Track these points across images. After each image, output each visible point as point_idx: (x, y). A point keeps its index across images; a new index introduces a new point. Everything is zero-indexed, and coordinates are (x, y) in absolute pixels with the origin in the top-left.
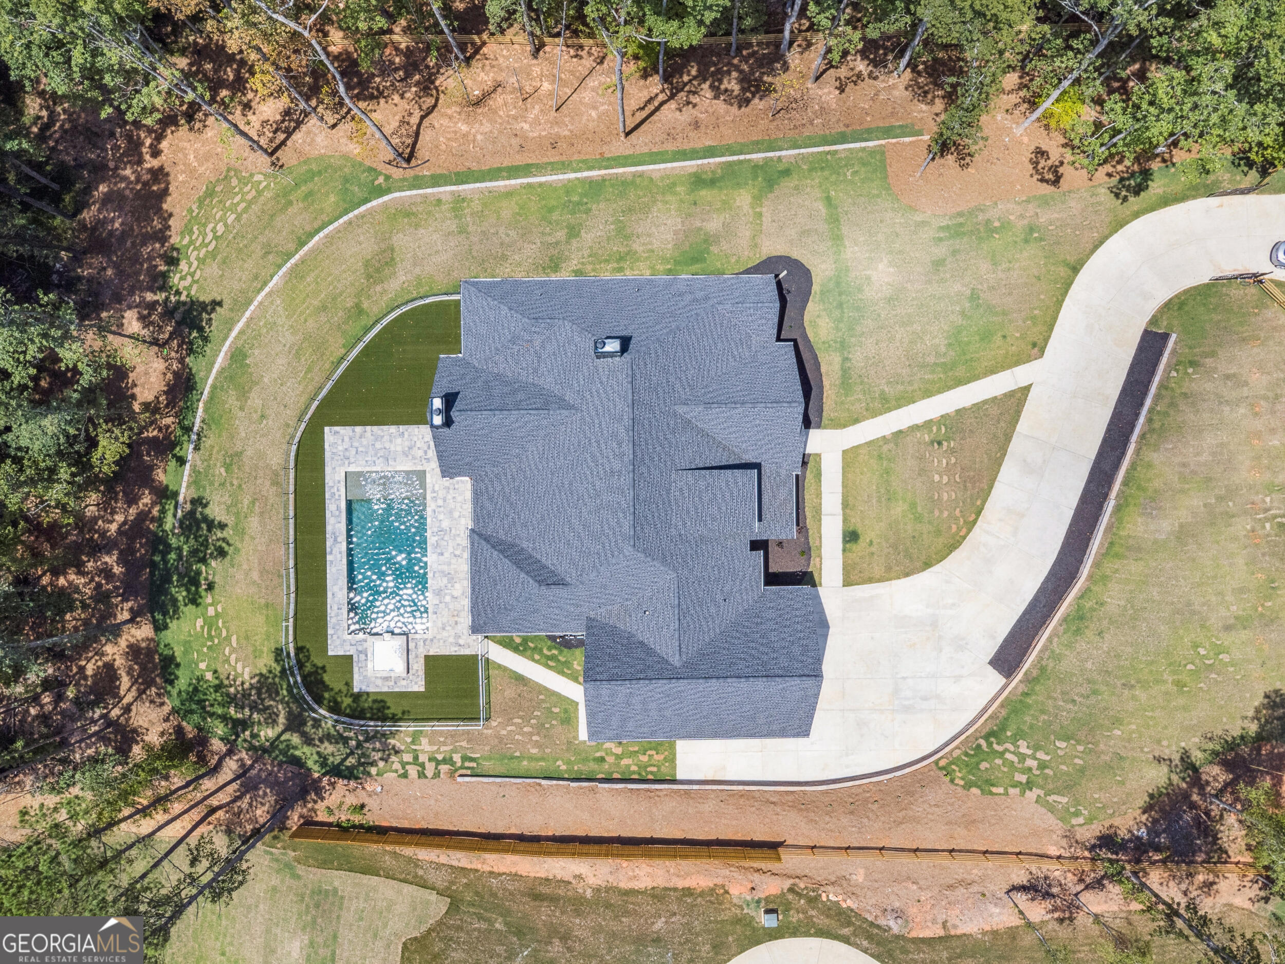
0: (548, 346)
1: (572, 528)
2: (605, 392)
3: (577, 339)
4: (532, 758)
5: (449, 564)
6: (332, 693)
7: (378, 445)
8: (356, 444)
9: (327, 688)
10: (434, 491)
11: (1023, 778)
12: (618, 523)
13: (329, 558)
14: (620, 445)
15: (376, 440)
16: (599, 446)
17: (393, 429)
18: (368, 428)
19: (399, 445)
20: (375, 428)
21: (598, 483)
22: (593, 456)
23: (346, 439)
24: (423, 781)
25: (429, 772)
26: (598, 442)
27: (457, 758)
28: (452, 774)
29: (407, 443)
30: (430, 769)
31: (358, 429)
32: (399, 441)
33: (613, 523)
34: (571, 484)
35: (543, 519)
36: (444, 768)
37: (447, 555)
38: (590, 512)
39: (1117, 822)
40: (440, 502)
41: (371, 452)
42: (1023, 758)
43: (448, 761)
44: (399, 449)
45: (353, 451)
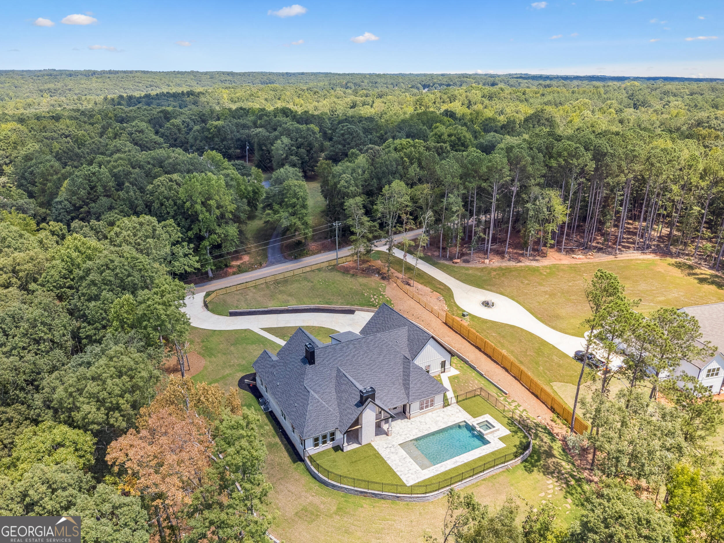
2: (326, 357)
3: (310, 376)
4: (479, 380)
5: (431, 424)
6: (522, 440)
7: (400, 464)
8: (406, 472)
9: (521, 443)
10: (405, 439)
11: (381, 297)
13: (466, 461)
15: (398, 466)
18: (395, 470)
20: (393, 468)
22: (353, 357)
23: (407, 476)
24: (520, 404)
25: (516, 404)
27: (502, 398)
28: (509, 397)
29: (391, 454)
30: (514, 404)
31: (398, 474)
32: (392, 458)
35: (386, 375)
36: (509, 400)
37: (428, 426)
39: (378, 279)
40: (408, 435)
41: (406, 465)
42: (375, 299)
43: (505, 400)
44: (396, 456)
45: (410, 471)
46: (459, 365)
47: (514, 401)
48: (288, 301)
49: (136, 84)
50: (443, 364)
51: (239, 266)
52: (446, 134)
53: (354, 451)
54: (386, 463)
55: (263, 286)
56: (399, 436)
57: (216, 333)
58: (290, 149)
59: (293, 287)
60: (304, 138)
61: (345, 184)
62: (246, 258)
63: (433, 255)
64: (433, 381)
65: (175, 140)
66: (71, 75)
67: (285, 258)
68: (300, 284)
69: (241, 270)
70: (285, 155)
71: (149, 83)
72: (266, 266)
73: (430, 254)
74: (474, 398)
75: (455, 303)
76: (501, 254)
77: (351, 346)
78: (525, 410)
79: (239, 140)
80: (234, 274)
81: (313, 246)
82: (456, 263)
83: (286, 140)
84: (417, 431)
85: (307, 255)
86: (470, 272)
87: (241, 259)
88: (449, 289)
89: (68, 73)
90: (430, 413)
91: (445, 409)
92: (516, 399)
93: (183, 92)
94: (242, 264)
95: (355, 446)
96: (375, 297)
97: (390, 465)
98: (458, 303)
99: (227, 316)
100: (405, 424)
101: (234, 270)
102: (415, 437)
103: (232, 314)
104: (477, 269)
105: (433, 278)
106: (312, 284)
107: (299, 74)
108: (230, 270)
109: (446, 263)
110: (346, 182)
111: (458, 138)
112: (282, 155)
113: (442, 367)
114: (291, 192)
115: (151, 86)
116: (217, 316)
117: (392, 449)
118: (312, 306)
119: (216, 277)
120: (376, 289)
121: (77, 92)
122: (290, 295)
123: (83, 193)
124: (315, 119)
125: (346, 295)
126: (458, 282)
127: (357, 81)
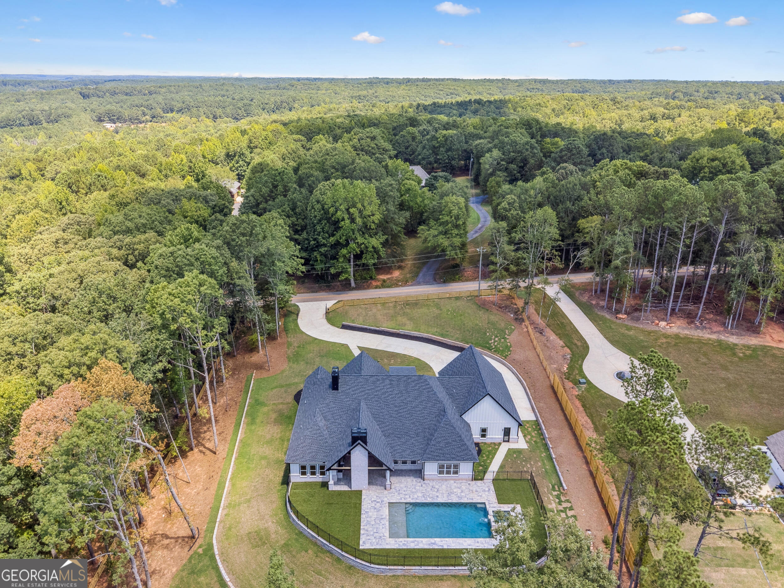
0: (329, 417)
1: (416, 406)
2: (354, 387)
4: (544, 464)
5: (443, 494)
7: (373, 523)
8: (372, 533)
10: (401, 499)
12: (413, 382)
13: (445, 547)
14: (378, 380)
15: (370, 524)
16: (379, 391)
17: (363, 516)
18: (362, 527)
19: (373, 514)
20: (362, 524)
21: (396, 392)
22: (383, 394)
23: (368, 538)
24: (574, 507)
25: (568, 505)
26: (376, 391)
27: (555, 493)
28: (565, 495)
29: (372, 510)
30: (565, 505)
31: (362, 532)
32: (370, 514)
33: (413, 384)
34: (396, 407)
35: (413, 423)
36: (563, 499)
37: (438, 494)
38: (409, 396)
40: (407, 497)
41: (377, 526)
42: (495, 341)
43: (558, 497)
44: (375, 513)
45: (376, 534)
46: (534, 439)
47: (568, 501)
48: (405, 325)
49: (438, 92)
50: (507, 432)
51: (384, 281)
52: (706, 159)
53: (340, 493)
54: (360, 516)
55: (391, 305)
56: (396, 494)
57: (316, 341)
58: (498, 164)
59: (417, 312)
60: (519, 152)
61: (507, 206)
62: (396, 274)
63: (598, 304)
64: (463, 445)
65: (407, 148)
66: (387, 83)
67: (435, 280)
68: (428, 309)
69: (384, 285)
70: (491, 170)
71: (451, 91)
72: (411, 285)
73: (594, 302)
74: (519, 482)
75: (581, 366)
76: (690, 317)
77: (387, 382)
78: (575, 516)
79: (465, 151)
80: (376, 287)
81: (469, 271)
82: (620, 319)
83: (496, 153)
84: (420, 495)
85: (460, 280)
86: (631, 333)
87: (391, 273)
88: (586, 348)
89: (385, 80)
90: (452, 482)
91: (474, 482)
92: (572, 500)
93: (470, 100)
94: (388, 279)
95: (345, 488)
96: (496, 339)
97: (362, 520)
98: (584, 367)
99: (338, 327)
100: (414, 483)
101: (379, 283)
102: (412, 501)
103: (344, 327)
104: (643, 331)
105: (576, 331)
106: (439, 312)
107: (625, 81)
108: (374, 283)
109: (608, 316)
110: (509, 204)
111: (723, 164)
112: (488, 170)
113: (505, 435)
114: (447, 209)
115: (452, 94)
116: (329, 326)
117: (378, 504)
118: (425, 335)
119: (358, 287)
120: (503, 331)
121: (381, 99)
122: (411, 319)
123: (265, 190)
124: (565, 132)
125: (468, 330)
126: (605, 341)
127: (691, 90)
